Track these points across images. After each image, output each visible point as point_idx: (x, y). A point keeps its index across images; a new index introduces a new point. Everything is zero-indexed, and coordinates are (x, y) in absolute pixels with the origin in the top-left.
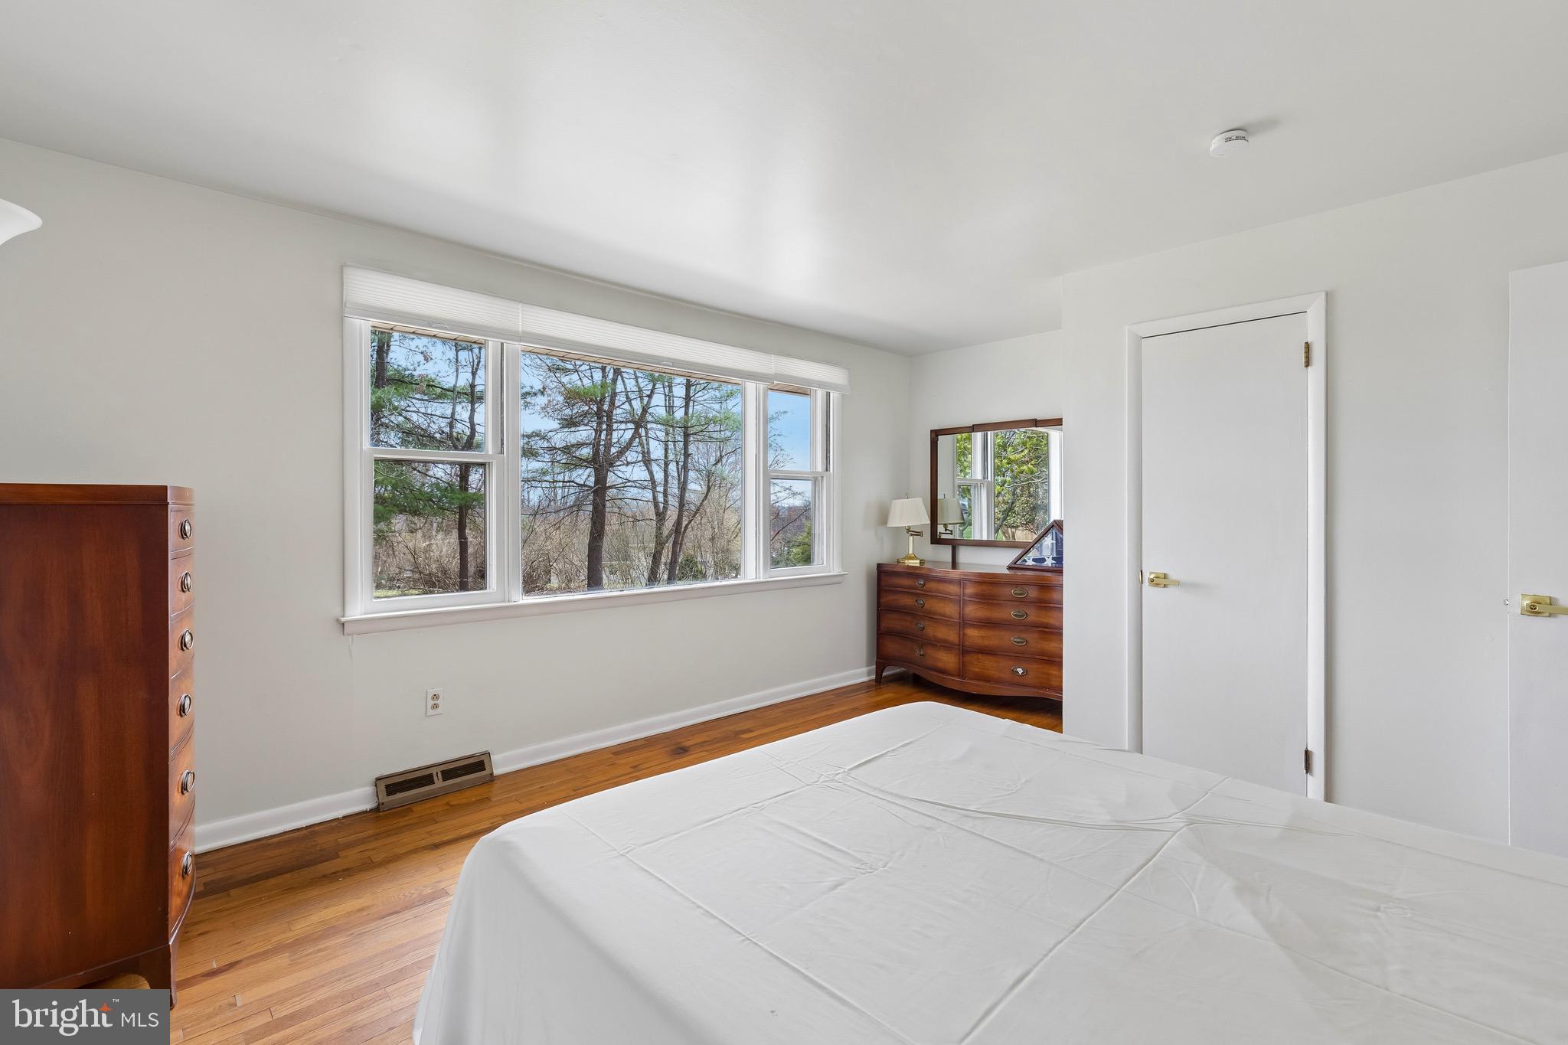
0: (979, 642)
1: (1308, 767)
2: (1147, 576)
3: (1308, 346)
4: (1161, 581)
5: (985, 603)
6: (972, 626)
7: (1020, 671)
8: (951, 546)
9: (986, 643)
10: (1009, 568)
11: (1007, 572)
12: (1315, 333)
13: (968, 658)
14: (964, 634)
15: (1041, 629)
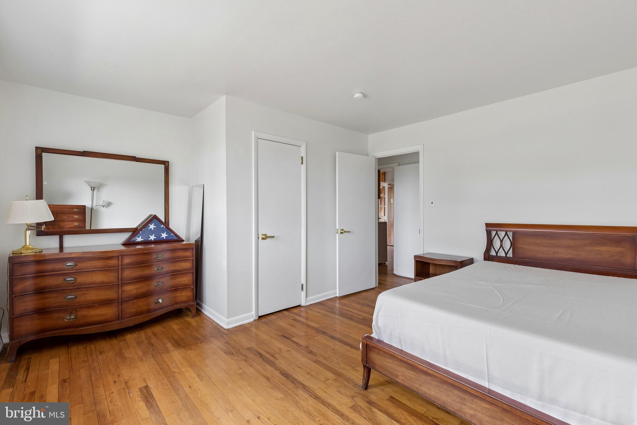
0: (134, 292)
1: (302, 289)
2: (260, 237)
3: (302, 158)
4: (265, 237)
5: (140, 267)
6: (130, 283)
7: (160, 301)
8: (58, 236)
9: (139, 291)
10: (124, 244)
11: (123, 248)
12: (303, 154)
13: (125, 306)
14: (122, 291)
15: (171, 274)
